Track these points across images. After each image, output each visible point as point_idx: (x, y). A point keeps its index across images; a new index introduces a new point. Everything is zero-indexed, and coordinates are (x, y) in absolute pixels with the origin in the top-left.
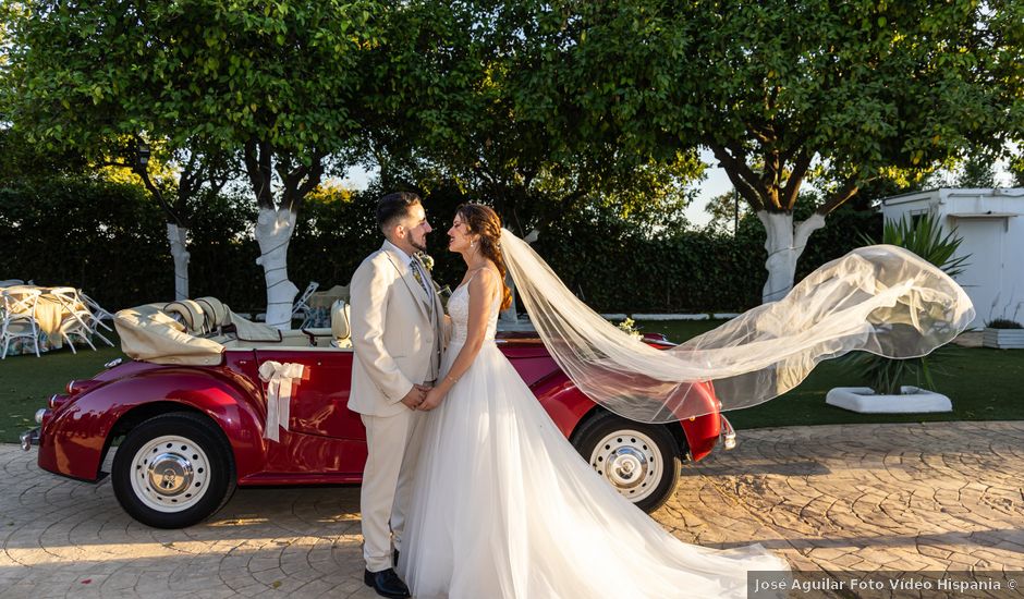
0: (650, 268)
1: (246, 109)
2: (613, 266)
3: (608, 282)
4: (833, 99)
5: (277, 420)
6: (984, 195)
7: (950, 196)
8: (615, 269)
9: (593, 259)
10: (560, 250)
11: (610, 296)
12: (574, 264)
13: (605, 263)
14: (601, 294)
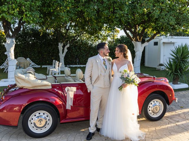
0: (94, 53)
1: (16, 10)
2: (85, 53)
3: (84, 57)
4: (161, 16)
5: (69, 104)
6: (170, 38)
7: (164, 38)
8: (86, 54)
9: (80, 51)
10: (72, 49)
11: (84, 61)
12: (76, 53)
13: (83, 52)
14: (82, 60)
